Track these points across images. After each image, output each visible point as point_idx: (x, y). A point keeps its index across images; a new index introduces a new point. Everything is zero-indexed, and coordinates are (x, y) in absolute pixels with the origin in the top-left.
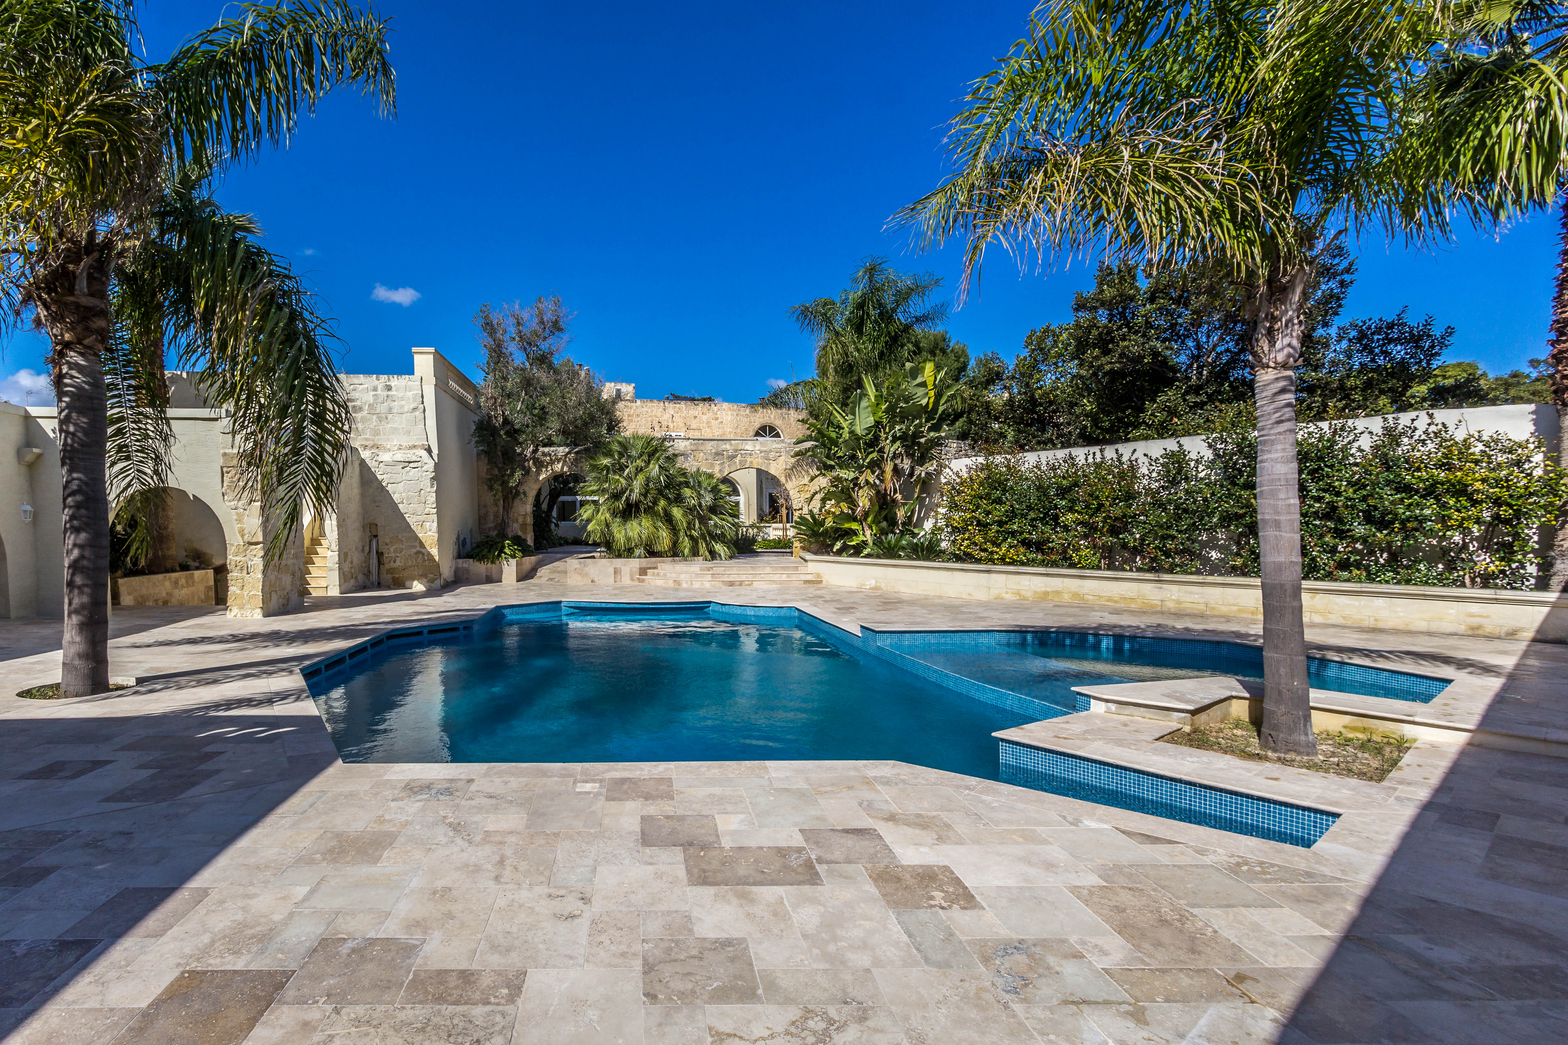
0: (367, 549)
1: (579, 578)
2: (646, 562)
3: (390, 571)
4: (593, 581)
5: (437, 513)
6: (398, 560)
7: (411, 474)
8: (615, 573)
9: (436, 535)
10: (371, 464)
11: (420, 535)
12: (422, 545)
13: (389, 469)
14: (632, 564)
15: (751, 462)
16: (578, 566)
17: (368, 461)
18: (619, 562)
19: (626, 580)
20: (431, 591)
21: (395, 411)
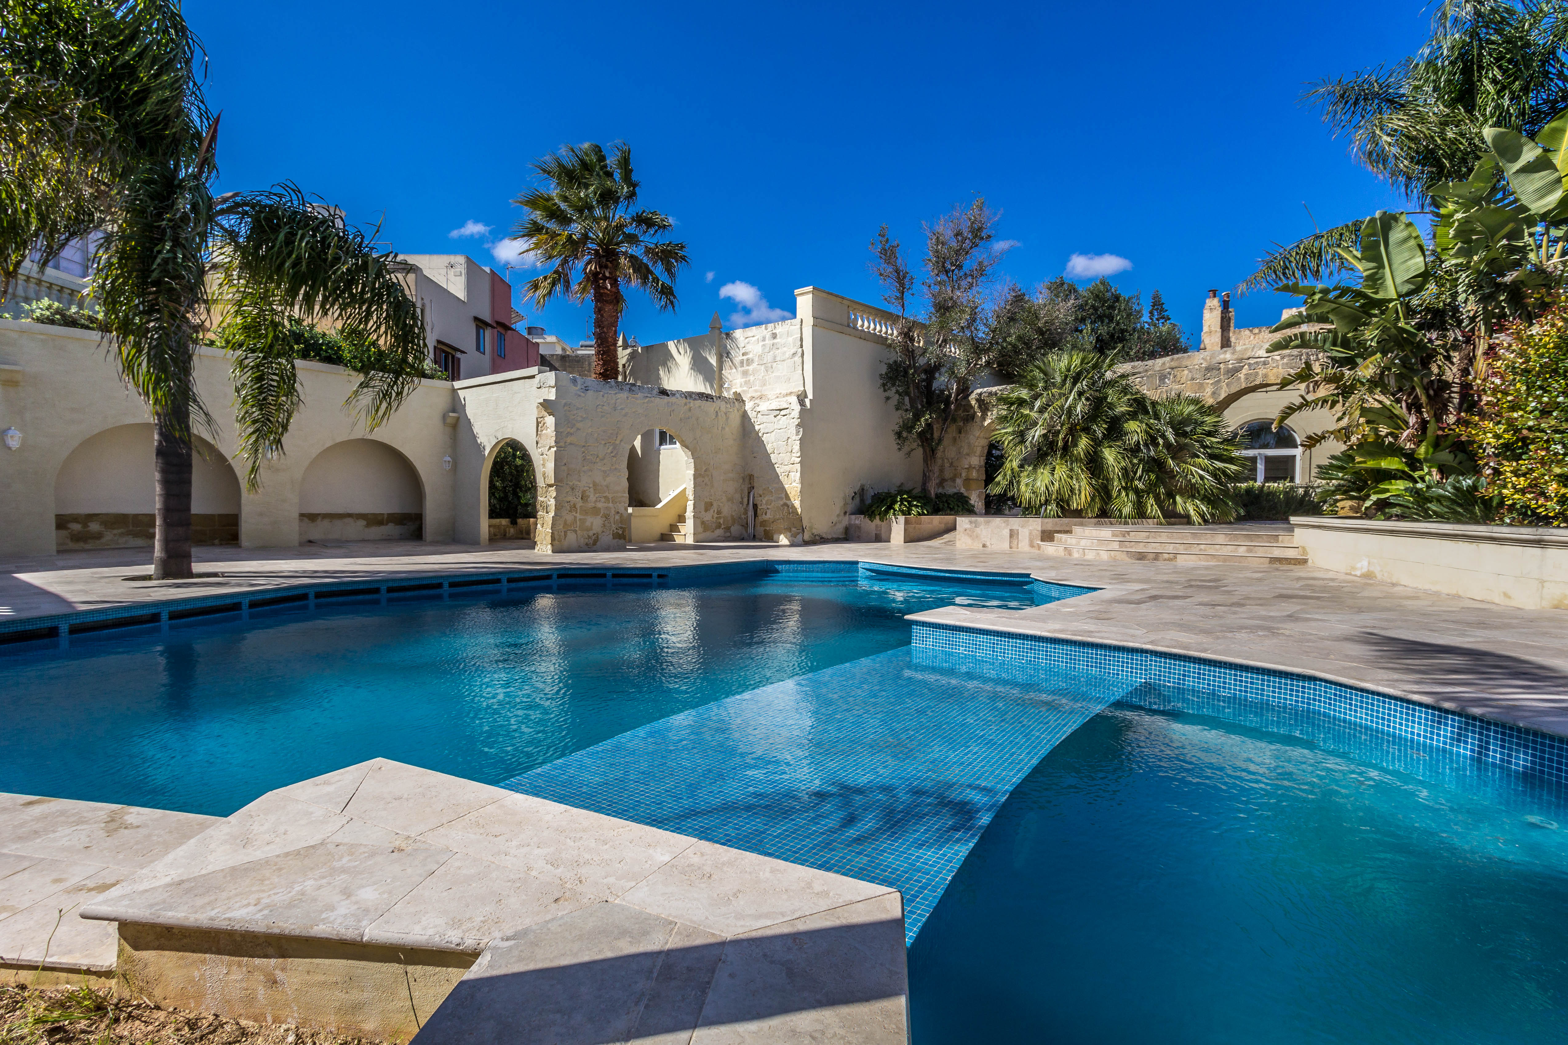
0: (745, 500)
1: (969, 541)
2: (1050, 524)
3: (764, 523)
4: (984, 546)
5: (801, 462)
6: (769, 512)
7: (781, 422)
8: (1011, 536)
9: (799, 486)
10: (751, 414)
11: (786, 486)
12: (787, 497)
13: (765, 418)
14: (1032, 526)
16: (968, 526)
17: (749, 413)
18: (1015, 523)
19: (1023, 545)
20: (792, 545)
21: (778, 359)
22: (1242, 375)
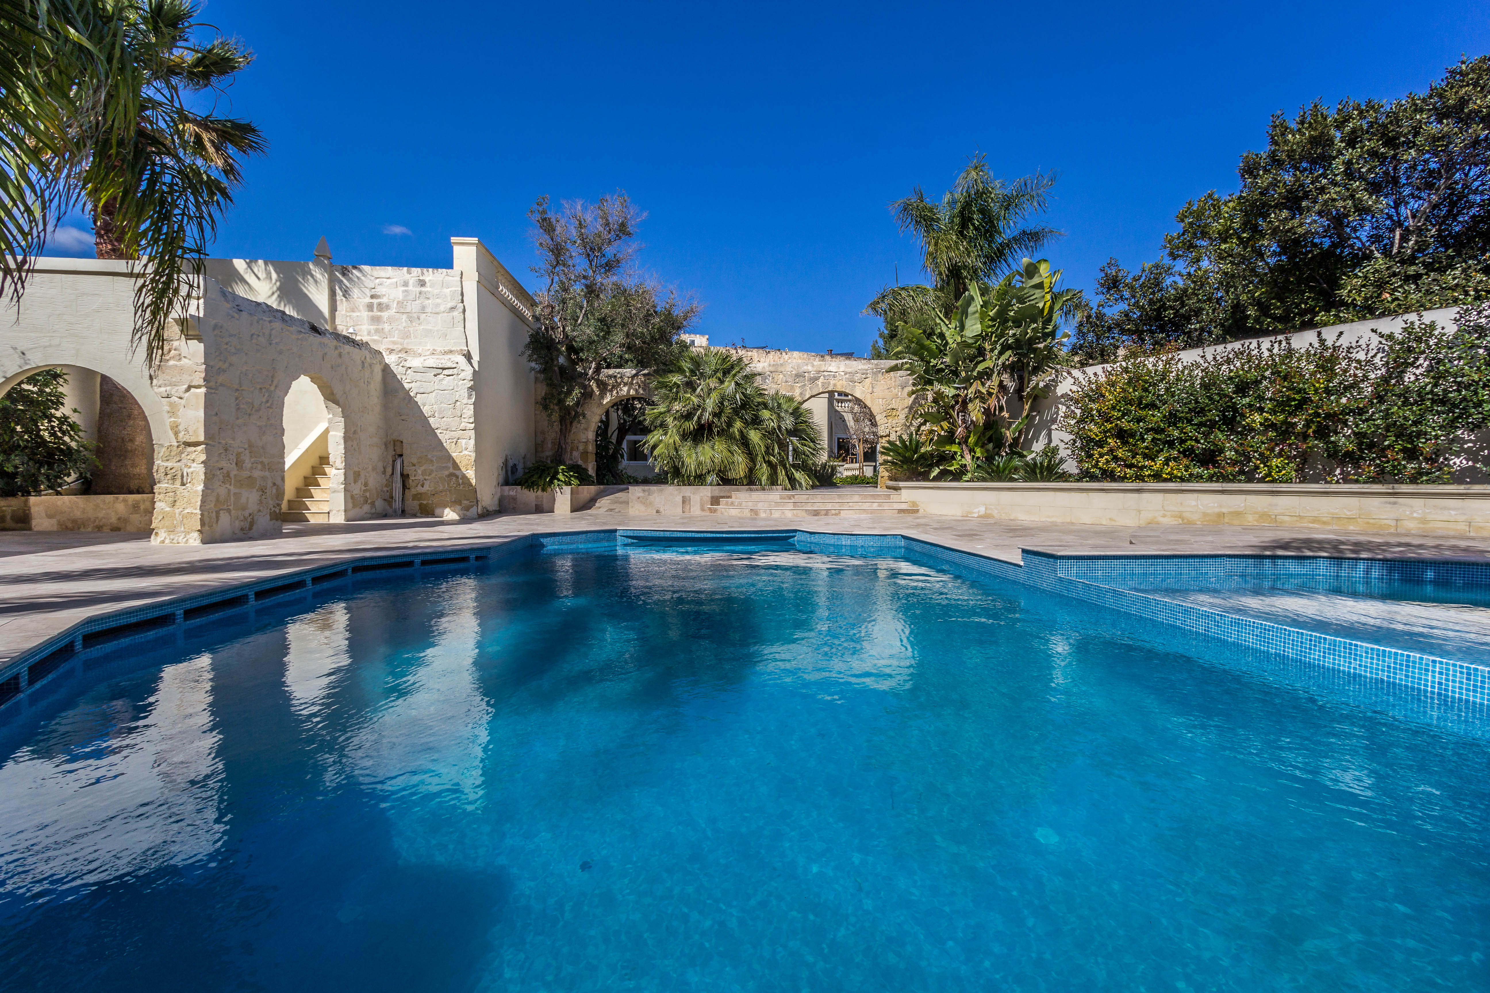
0: (389, 470)
1: (642, 508)
2: (717, 490)
3: (417, 497)
4: (658, 512)
5: (475, 429)
6: (427, 484)
7: (444, 382)
8: (684, 502)
9: (473, 455)
10: (397, 370)
11: (454, 455)
12: (456, 466)
13: (418, 376)
14: (704, 493)
15: (835, 385)
16: (641, 494)
17: (393, 367)
18: (687, 491)
19: (696, 510)
20: (464, 520)
21: (429, 310)
22: (819, 383)
